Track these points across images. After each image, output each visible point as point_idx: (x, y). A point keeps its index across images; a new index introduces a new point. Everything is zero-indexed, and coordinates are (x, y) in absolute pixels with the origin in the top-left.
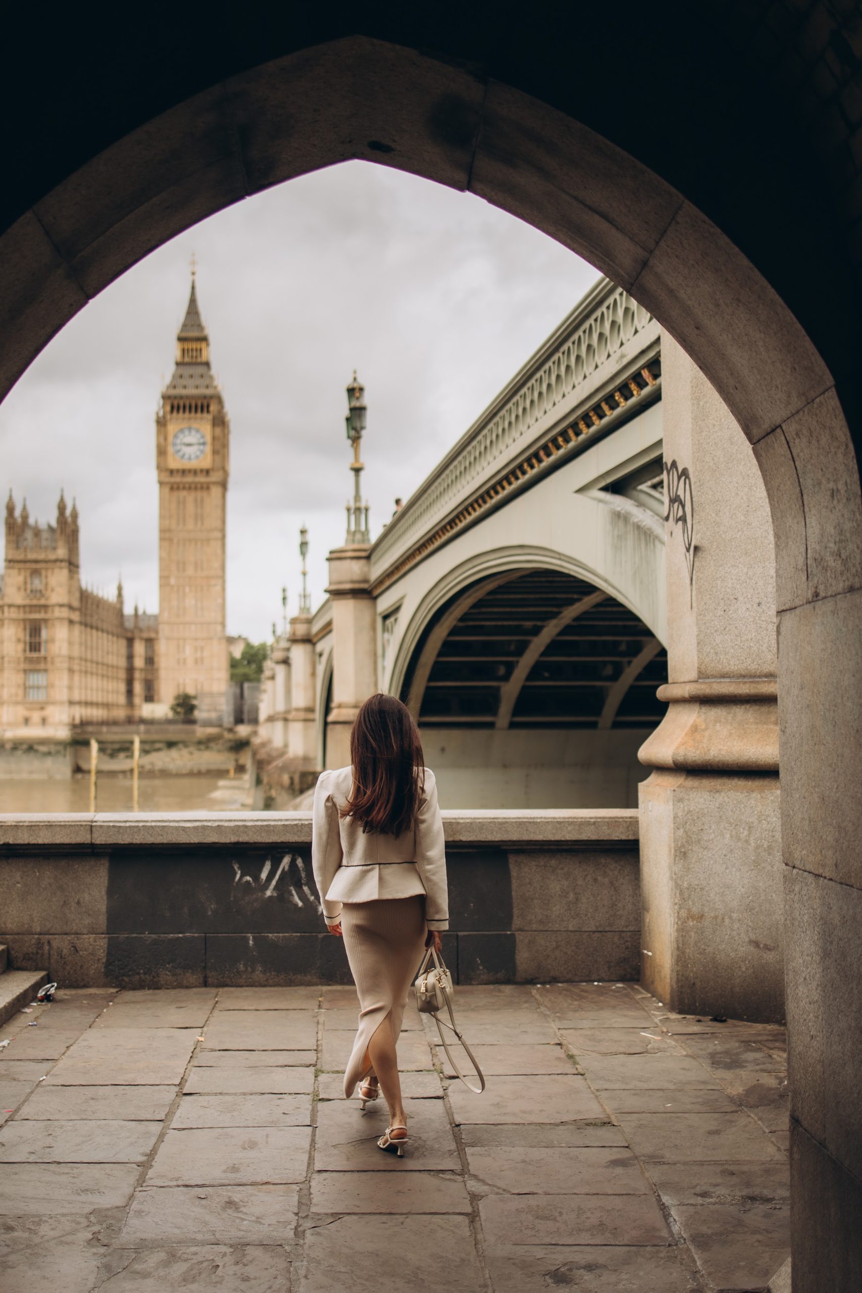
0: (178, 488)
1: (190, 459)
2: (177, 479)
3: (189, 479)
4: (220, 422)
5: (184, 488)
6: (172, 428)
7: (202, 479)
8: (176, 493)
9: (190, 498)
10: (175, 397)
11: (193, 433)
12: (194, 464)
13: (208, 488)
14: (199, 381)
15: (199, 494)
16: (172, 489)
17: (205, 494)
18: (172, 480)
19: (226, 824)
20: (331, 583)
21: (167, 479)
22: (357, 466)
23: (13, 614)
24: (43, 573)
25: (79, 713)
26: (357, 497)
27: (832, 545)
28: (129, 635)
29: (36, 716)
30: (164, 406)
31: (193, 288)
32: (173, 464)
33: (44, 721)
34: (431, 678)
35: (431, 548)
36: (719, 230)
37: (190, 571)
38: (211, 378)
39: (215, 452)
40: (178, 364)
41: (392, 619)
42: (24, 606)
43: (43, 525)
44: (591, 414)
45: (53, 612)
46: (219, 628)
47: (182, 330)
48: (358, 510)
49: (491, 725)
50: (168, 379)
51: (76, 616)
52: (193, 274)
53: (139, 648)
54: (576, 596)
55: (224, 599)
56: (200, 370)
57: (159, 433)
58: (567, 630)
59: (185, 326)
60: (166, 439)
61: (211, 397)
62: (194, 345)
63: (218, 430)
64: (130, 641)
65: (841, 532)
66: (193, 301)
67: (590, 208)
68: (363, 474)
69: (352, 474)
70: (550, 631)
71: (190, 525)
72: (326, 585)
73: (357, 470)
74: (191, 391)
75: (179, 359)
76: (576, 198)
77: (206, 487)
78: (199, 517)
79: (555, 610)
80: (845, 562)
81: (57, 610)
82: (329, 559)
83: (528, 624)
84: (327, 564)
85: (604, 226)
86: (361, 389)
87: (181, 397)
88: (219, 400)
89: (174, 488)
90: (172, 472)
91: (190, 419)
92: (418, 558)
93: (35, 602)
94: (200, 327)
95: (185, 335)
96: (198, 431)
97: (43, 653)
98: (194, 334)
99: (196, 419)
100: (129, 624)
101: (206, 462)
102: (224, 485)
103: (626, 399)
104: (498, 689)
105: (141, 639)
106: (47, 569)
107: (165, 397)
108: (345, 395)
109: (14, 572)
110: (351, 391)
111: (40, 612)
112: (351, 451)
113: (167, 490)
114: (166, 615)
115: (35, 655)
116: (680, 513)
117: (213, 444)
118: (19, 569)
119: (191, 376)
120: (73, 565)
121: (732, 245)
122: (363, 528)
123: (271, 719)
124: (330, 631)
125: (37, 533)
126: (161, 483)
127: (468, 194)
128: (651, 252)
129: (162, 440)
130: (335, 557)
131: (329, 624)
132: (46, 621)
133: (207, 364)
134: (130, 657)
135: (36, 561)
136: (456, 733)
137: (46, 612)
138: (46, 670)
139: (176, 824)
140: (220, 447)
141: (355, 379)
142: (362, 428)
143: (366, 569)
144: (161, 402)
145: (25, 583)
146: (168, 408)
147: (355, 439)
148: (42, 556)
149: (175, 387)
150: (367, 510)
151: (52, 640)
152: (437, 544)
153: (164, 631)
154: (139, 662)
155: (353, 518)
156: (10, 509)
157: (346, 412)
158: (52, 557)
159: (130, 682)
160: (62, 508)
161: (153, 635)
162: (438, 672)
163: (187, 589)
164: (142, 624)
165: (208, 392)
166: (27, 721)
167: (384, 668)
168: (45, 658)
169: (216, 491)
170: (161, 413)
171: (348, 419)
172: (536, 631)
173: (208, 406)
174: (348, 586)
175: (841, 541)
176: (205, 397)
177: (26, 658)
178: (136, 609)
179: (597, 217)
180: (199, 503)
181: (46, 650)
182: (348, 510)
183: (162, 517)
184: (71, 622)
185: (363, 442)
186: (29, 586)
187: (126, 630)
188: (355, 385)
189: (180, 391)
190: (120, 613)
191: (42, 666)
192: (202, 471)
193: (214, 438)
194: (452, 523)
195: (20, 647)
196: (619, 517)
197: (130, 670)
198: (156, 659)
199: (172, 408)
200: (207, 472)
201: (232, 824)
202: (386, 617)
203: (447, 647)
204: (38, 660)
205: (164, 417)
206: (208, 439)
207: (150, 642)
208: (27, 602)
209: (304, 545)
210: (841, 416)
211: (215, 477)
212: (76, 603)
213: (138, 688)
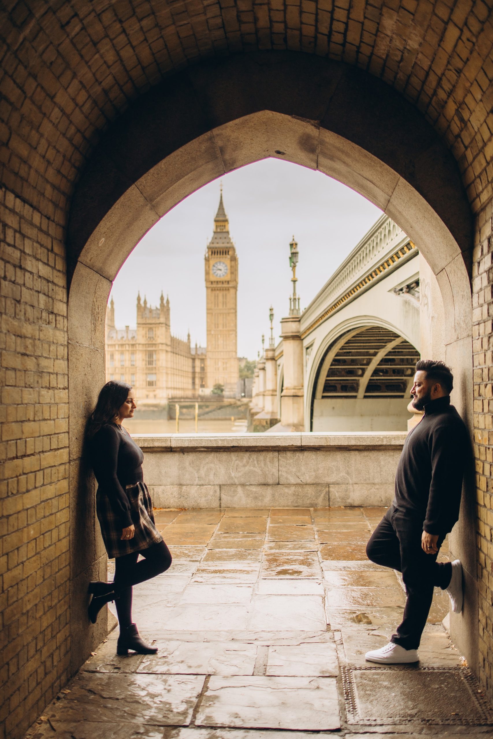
0: (215, 290)
1: (220, 276)
2: (214, 285)
3: (220, 285)
4: (234, 259)
5: (218, 290)
6: (212, 262)
7: (226, 285)
8: (214, 292)
9: (220, 294)
10: (213, 248)
11: (222, 264)
12: (223, 279)
13: (228, 290)
14: (224, 240)
15: (225, 292)
16: (212, 290)
17: (227, 292)
18: (212, 286)
19: (229, 438)
20: (282, 333)
21: (210, 285)
22: (294, 279)
23: (141, 348)
24: (154, 329)
25: (171, 393)
26: (294, 294)
27: (462, 318)
28: (193, 357)
29: (151, 394)
30: (208, 252)
31: (221, 197)
32: (212, 278)
33: (155, 396)
34: (328, 376)
35: (327, 317)
36: (414, 189)
37: (221, 328)
38: (230, 239)
39: (232, 273)
40: (215, 232)
41: (310, 349)
42: (146, 344)
43: (153, 308)
44: (394, 256)
45: (158, 347)
46: (234, 354)
47: (216, 217)
48: (295, 299)
49: (355, 397)
50: (210, 240)
51: (169, 349)
52: (221, 190)
53: (198, 363)
54: (392, 338)
55: (236, 340)
56: (225, 235)
57: (206, 264)
58: (389, 354)
59: (218, 215)
60: (209, 267)
61: (230, 248)
62: (222, 224)
63: (233, 263)
64: (194, 360)
65: (466, 312)
66: (221, 203)
67: (366, 178)
68: (296, 283)
69: (292, 283)
70: (382, 354)
71: (221, 306)
72: (280, 334)
73: (294, 281)
74: (221, 245)
75: (215, 230)
76: (359, 174)
77: (228, 289)
78: (224, 303)
79: (383, 344)
80: (466, 324)
81: (160, 345)
82: (281, 322)
83: (372, 351)
84: (280, 324)
85: (372, 185)
86: (296, 244)
87: (216, 248)
88: (234, 250)
89: (213, 290)
90: (212, 283)
91: (220, 258)
92: (321, 321)
93: (150, 342)
94: (224, 215)
95: (218, 219)
96: (224, 263)
97: (154, 366)
98: (221, 218)
99: (223, 258)
100: (193, 352)
101: (228, 278)
102: (235, 288)
103: (409, 250)
104: (359, 380)
105: (199, 359)
106: (155, 327)
107: (209, 248)
108: (289, 247)
109: (141, 329)
110: (292, 245)
111: (153, 347)
112: (292, 273)
113: (210, 290)
114: (210, 348)
115: (150, 366)
116: (426, 302)
117: (231, 269)
118: (143, 328)
119: (221, 238)
120: (167, 325)
121: (420, 195)
122: (297, 308)
123: (257, 395)
124: (282, 355)
125: (151, 311)
126: (207, 287)
127: (317, 171)
128: (391, 196)
129: (207, 268)
130: (284, 321)
131: (282, 352)
132: (155, 351)
133: (228, 232)
134: (194, 367)
135: (151, 324)
136: (339, 401)
137: (155, 347)
138: (156, 374)
139: (207, 438)
140: (234, 271)
141: (293, 240)
142: (297, 262)
143: (298, 326)
144: (207, 250)
145: (146, 334)
146: (210, 253)
147: (294, 267)
148: (153, 322)
149: (213, 243)
150: (299, 299)
151: (159, 360)
152: (329, 315)
153: (209, 355)
154: (198, 370)
155: (292, 303)
156: (139, 299)
157: (289, 255)
158: (158, 322)
159: (194, 378)
160: (162, 298)
161: (204, 357)
162: (331, 372)
163: (219, 336)
164: (199, 352)
165: (228, 245)
166: (147, 396)
167: (306, 371)
168: (155, 368)
169: (232, 291)
170: (207, 255)
171: (290, 258)
172: (375, 354)
173: (228, 252)
174: (290, 334)
175: (466, 316)
176: (227, 248)
177: (146, 368)
178: (196, 345)
179: (368, 182)
180: (224, 297)
181: (155, 364)
182: (290, 299)
183: (207, 303)
184: (167, 351)
185: (297, 268)
186: (147, 335)
187: (192, 355)
188: (294, 242)
189: (216, 245)
190: (189, 348)
191: (154, 372)
192: (225, 282)
193: (231, 267)
194: (335, 305)
195: (144, 363)
196: (406, 302)
197: (194, 373)
198: (205, 368)
199: (212, 253)
200: (228, 282)
201: (231, 438)
202: (307, 348)
203: (336, 362)
204: (152, 369)
205: (208, 257)
206: (229, 267)
207: (203, 360)
208: (147, 342)
209: (272, 315)
210: (464, 265)
211: (231, 284)
212: (169, 343)
213: (197, 381)
